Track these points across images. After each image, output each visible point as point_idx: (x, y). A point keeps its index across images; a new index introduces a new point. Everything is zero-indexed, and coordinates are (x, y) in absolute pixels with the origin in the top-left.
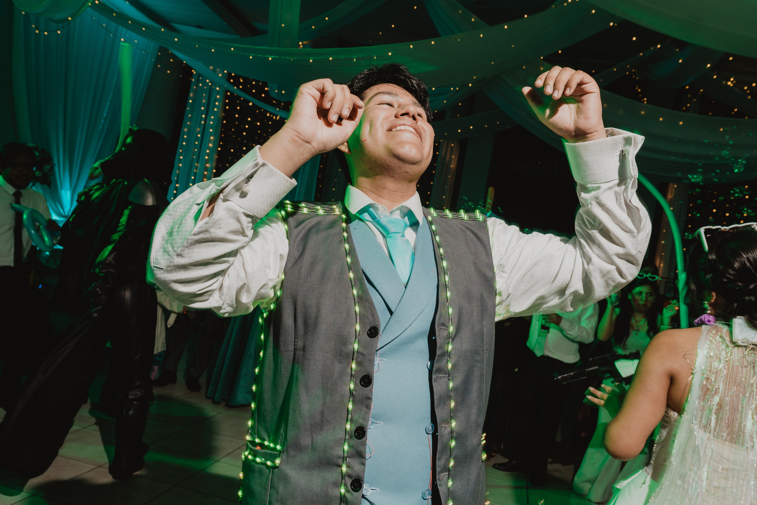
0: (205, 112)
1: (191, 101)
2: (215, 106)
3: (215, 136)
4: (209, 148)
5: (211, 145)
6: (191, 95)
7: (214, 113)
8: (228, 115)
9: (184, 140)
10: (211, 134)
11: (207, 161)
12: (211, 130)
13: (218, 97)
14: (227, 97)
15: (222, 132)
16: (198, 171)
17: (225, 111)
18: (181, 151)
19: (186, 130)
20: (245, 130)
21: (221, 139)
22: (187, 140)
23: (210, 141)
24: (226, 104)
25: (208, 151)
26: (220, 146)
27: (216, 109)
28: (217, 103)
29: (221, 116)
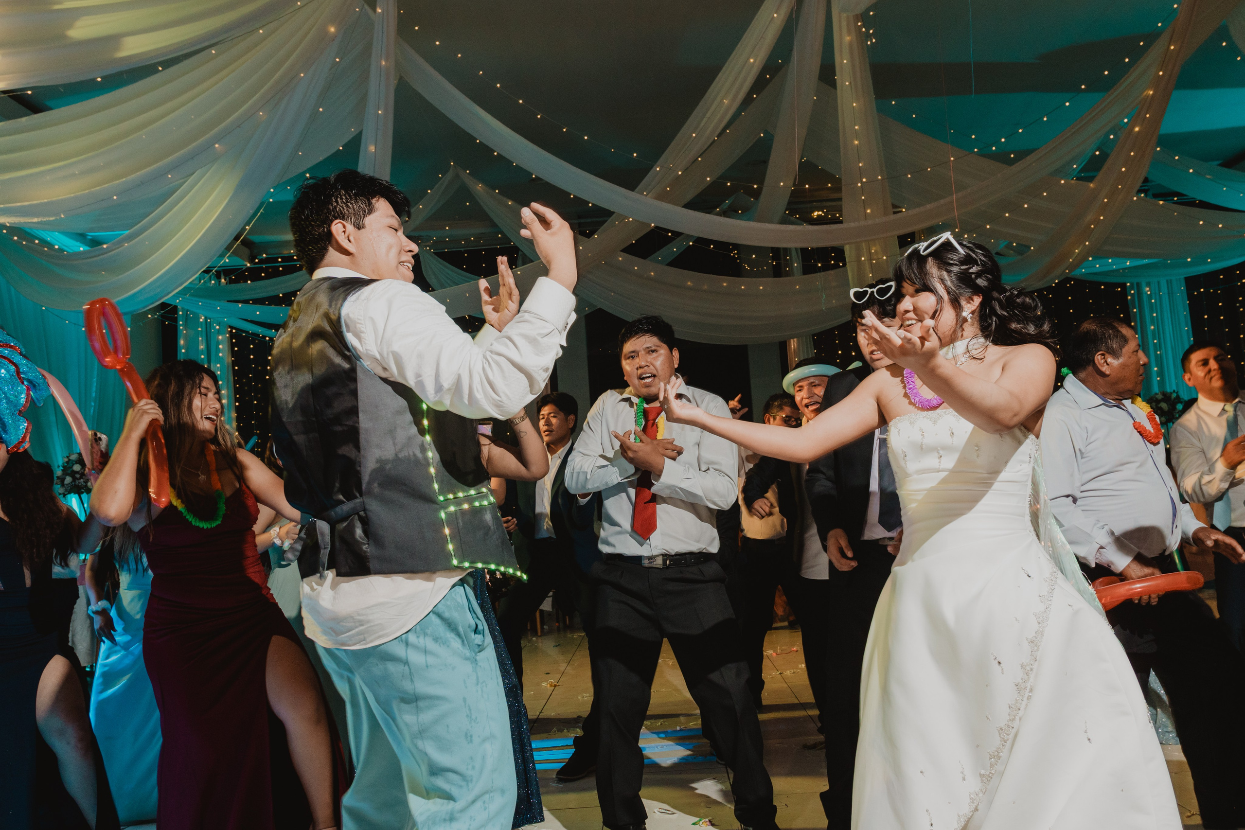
1: (183, 351)
2: (218, 350)
3: (228, 388)
6: (182, 342)
8: (238, 357)
13: (221, 338)
14: (232, 336)
15: (235, 382)
17: (233, 353)
21: (236, 391)
24: (232, 345)
27: (221, 355)
28: (221, 346)
29: (230, 361)
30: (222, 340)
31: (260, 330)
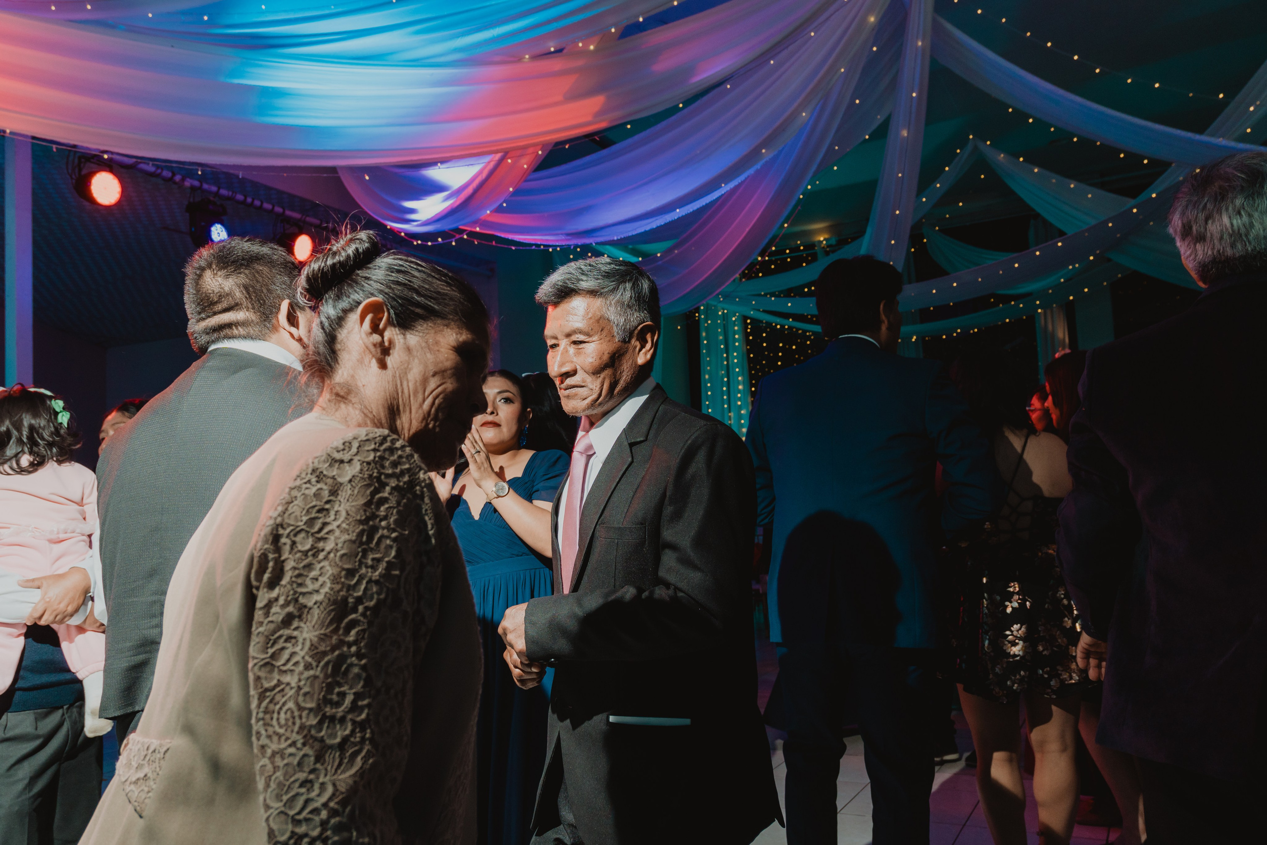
0: (724, 351)
1: (705, 342)
2: (735, 340)
3: (743, 375)
4: (739, 392)
5: (740, 387)
6: (704, 334)
7: (735, 349)
8: (753, 345)
9: (707, 389)
10: (738, 374)
11: (740, 408)
12: (737, 370)
13: (736, 328)
15: (750, 369)
16: (732, 422)
17: (748, 342)
18: (707, 403)
19: (707, 377)
20: (780, 359)
21: (751, 377)
22: (711, 389)
23: (739, 383)
24: (747, 335)
25: (739, 395)
26: (752, 385)
27: (737, 344)
28: (737, 336)
29: (745, 350)
30: (737, 330)
31: (773, 319)
